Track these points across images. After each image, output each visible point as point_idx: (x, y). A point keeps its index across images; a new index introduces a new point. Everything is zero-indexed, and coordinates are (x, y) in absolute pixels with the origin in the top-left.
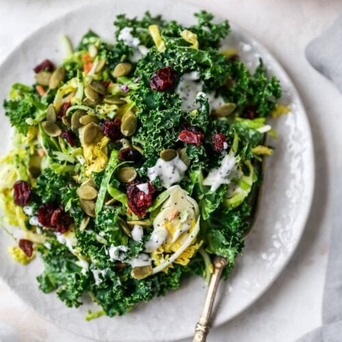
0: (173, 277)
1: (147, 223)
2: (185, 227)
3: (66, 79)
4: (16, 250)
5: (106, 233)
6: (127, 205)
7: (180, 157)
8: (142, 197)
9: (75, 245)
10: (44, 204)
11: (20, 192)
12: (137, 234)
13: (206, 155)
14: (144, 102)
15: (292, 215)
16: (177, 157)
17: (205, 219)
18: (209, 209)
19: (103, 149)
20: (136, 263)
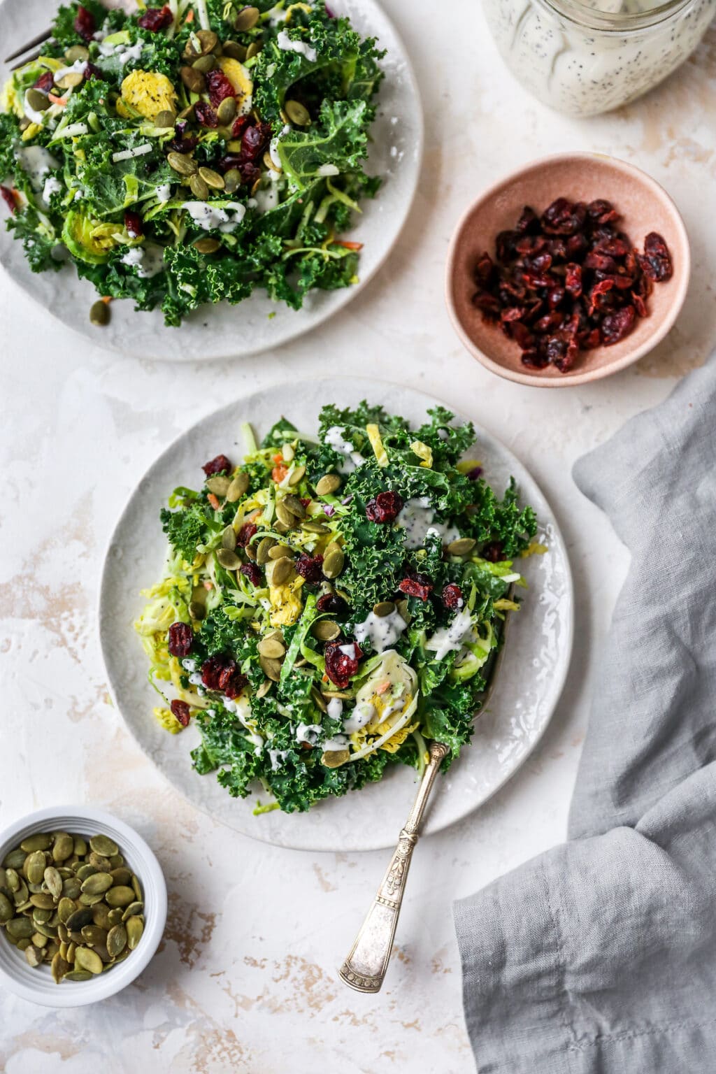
0: (375, 767)
1: (347, 695)
2: (399, 704)
3: (250, 491)
4: (165, 714)
5: (294, 707)
6: (324, 671)
7: (399, 612)
8: (345, 663)
9: (250, 716)
10: (211, 659)
11: (178, 638)
12: (334, 709)
13: (433, 613)
14: (354, 535)
15: (539, 692)
16: (395, 611)
17: (425, 695)
18: (431, 683)
19: (296, 593)
20: (329, 746)
